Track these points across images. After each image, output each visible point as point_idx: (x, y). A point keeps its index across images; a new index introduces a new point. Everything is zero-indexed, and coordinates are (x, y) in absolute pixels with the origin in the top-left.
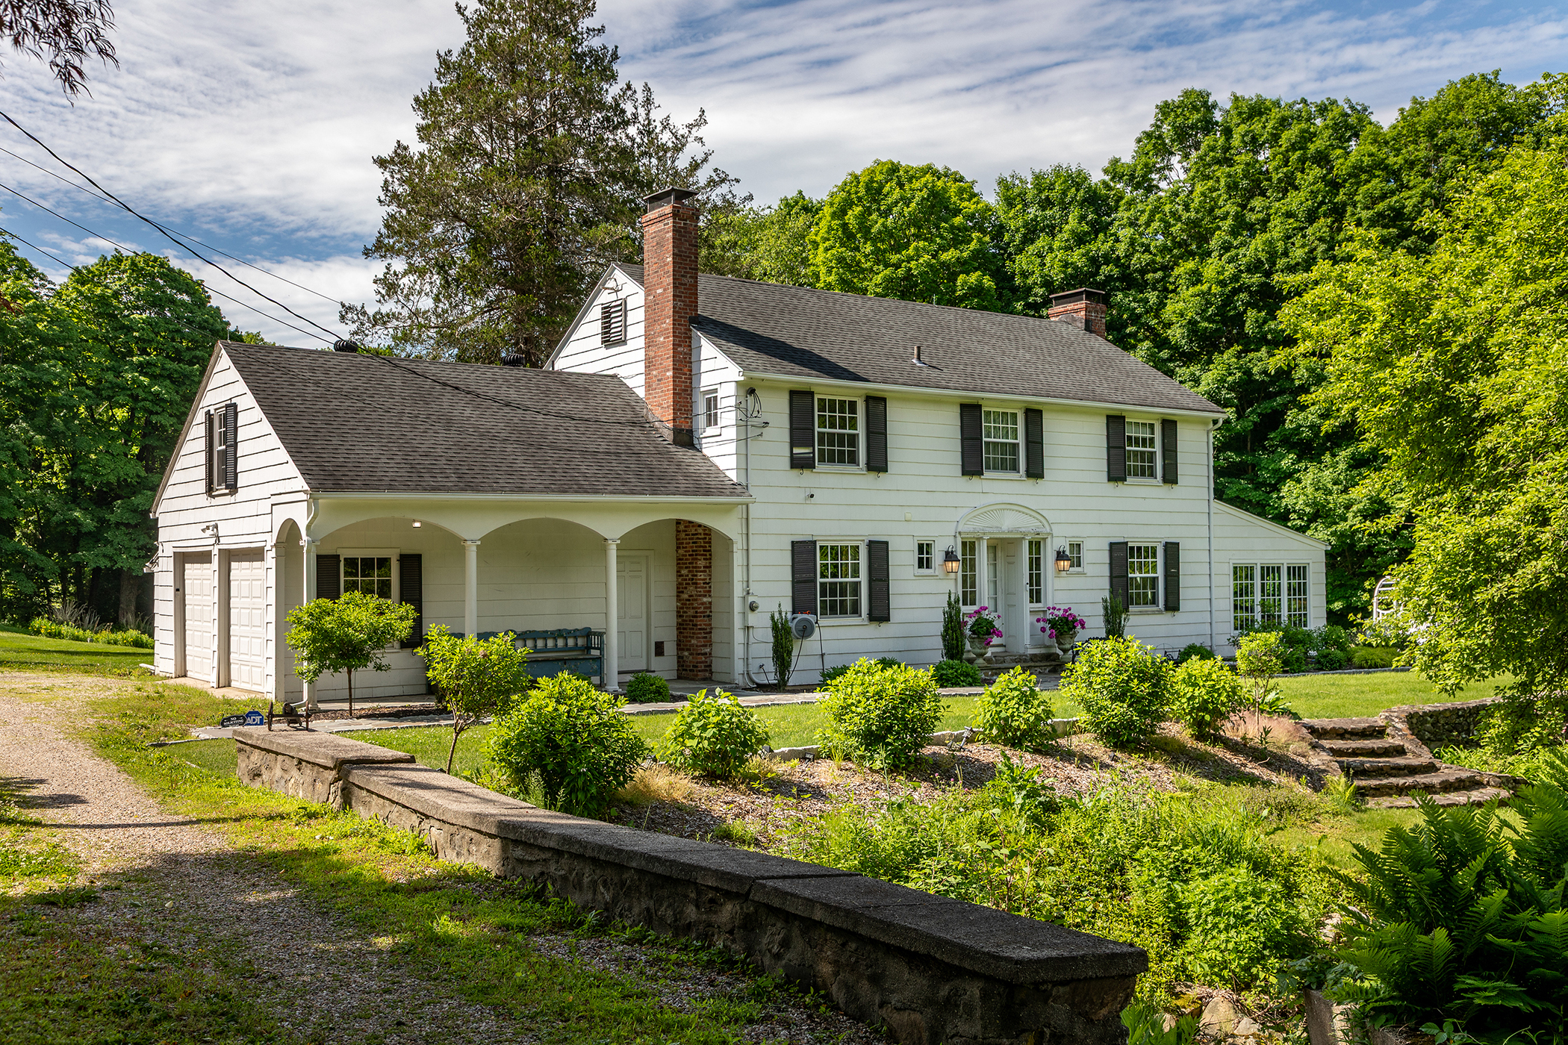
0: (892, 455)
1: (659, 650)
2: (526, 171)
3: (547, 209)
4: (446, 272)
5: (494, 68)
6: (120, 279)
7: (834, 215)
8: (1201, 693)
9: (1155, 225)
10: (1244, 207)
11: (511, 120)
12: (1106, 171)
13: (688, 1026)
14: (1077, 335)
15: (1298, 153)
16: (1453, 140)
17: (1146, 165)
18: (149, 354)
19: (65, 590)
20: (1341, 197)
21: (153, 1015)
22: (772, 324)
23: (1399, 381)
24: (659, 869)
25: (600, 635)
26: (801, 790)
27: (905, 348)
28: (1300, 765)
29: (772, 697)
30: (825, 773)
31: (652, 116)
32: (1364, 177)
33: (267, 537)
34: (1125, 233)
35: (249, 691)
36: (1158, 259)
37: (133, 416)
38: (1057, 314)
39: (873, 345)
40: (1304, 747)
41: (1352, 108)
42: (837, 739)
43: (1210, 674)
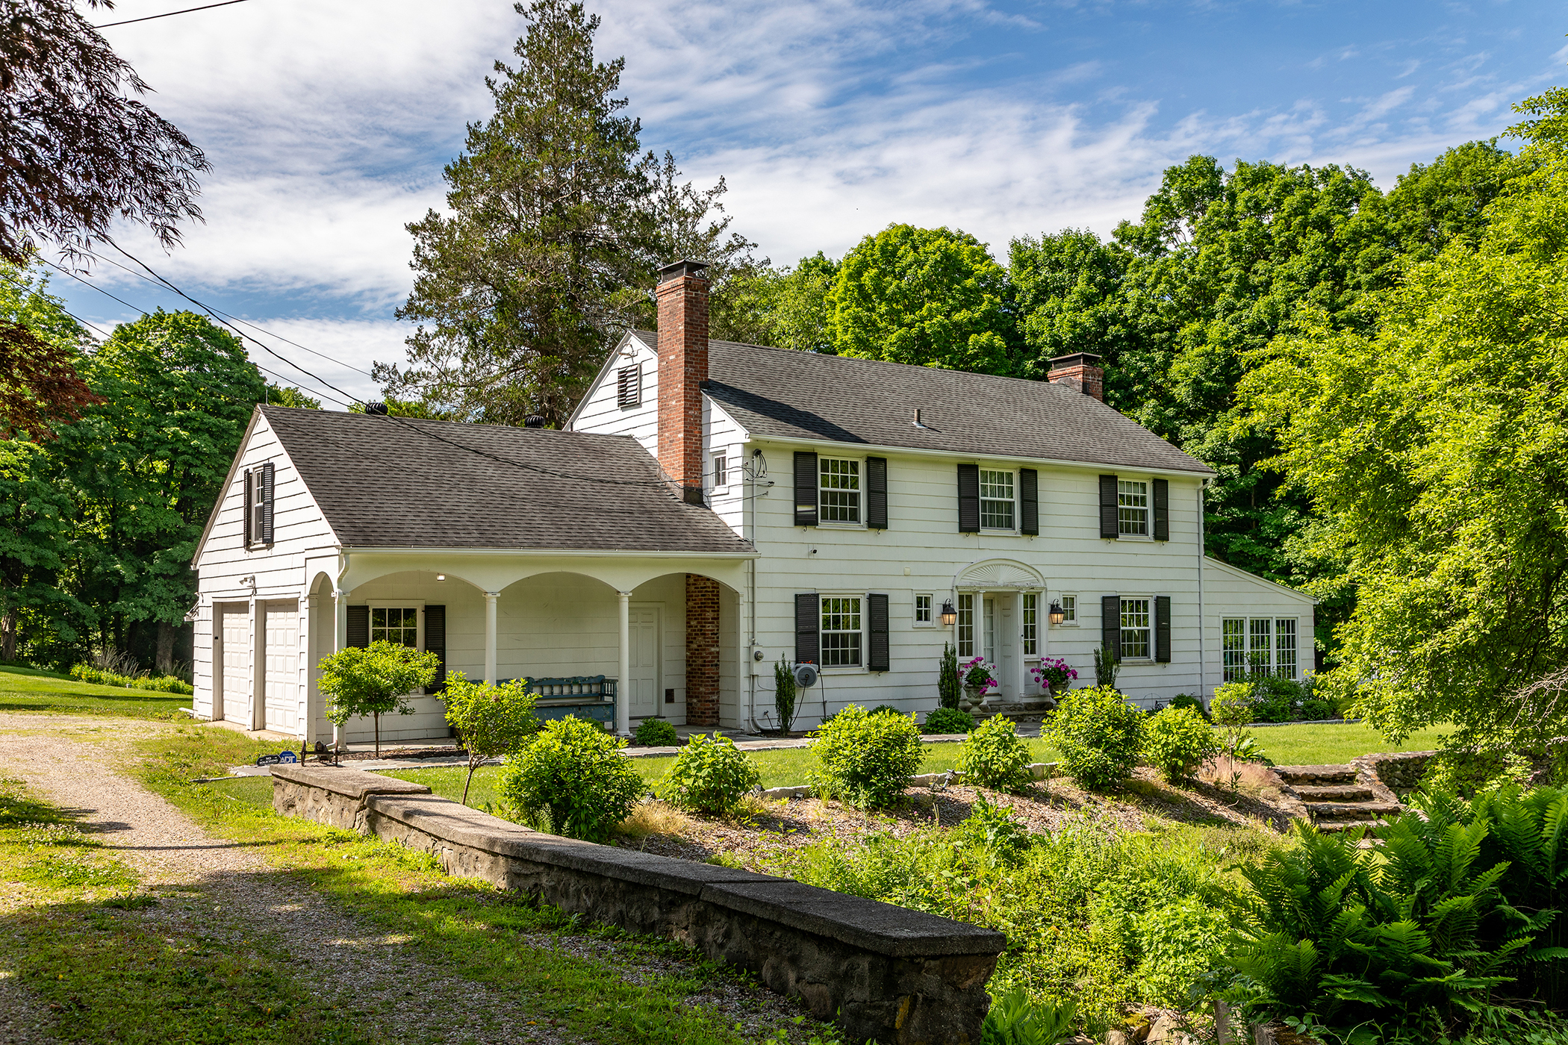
0: (892, 513)
1: (670, 696)
2: (550, 237)
3: (571, 273)
4: (474, 334)
5: (522, 139)
6: (162, 336)
7: (850, 277)
8: (1174, 739)
9: (1161, 287)
10: (1247, 270)
11: (537, 188)
12: (1115, 234)
13: (640, 994)
14: (1075, 398)
15: (1300, 218)
16: (1450, 207)
17: (1154, 229)
18: (189, 409)
19: (104, 637)
20: (1341, 261)
21: (209, 985)
22: (779, 388)
23: (1343, 450)
24: (630, 878)
25: (614, 682)
26: (788, 825)
27: (906, 410)
28: (1268, 808)
29: (774, 742)
30: (812, 811)
31: (673, 183)
32: (1363, 241)
33: (301, 588)
34: (1133, 294)
35: (283, 734)
36: (1165, 319)
37: (172, 468)
38: (1057, 377)
39: (875, 408)
40: (1274, 791)
41: (1353, 174)
42: (826, 780)
43: (1183, 722)
